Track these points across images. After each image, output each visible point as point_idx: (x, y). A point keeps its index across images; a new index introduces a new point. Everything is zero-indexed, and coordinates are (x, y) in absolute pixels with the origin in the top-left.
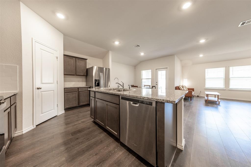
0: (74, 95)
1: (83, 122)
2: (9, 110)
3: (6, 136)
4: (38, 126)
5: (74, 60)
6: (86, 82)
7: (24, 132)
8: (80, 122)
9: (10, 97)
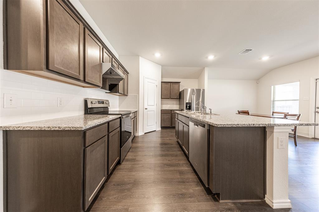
0: (168, 116)
1: (170, 139)
2: (133, 119)
3: (132, 134)
4: (146, 134)
5: (169, 85)
6: (180, 105)
7: (139, 135)
8: (168, 139)
9: (134, 112)
